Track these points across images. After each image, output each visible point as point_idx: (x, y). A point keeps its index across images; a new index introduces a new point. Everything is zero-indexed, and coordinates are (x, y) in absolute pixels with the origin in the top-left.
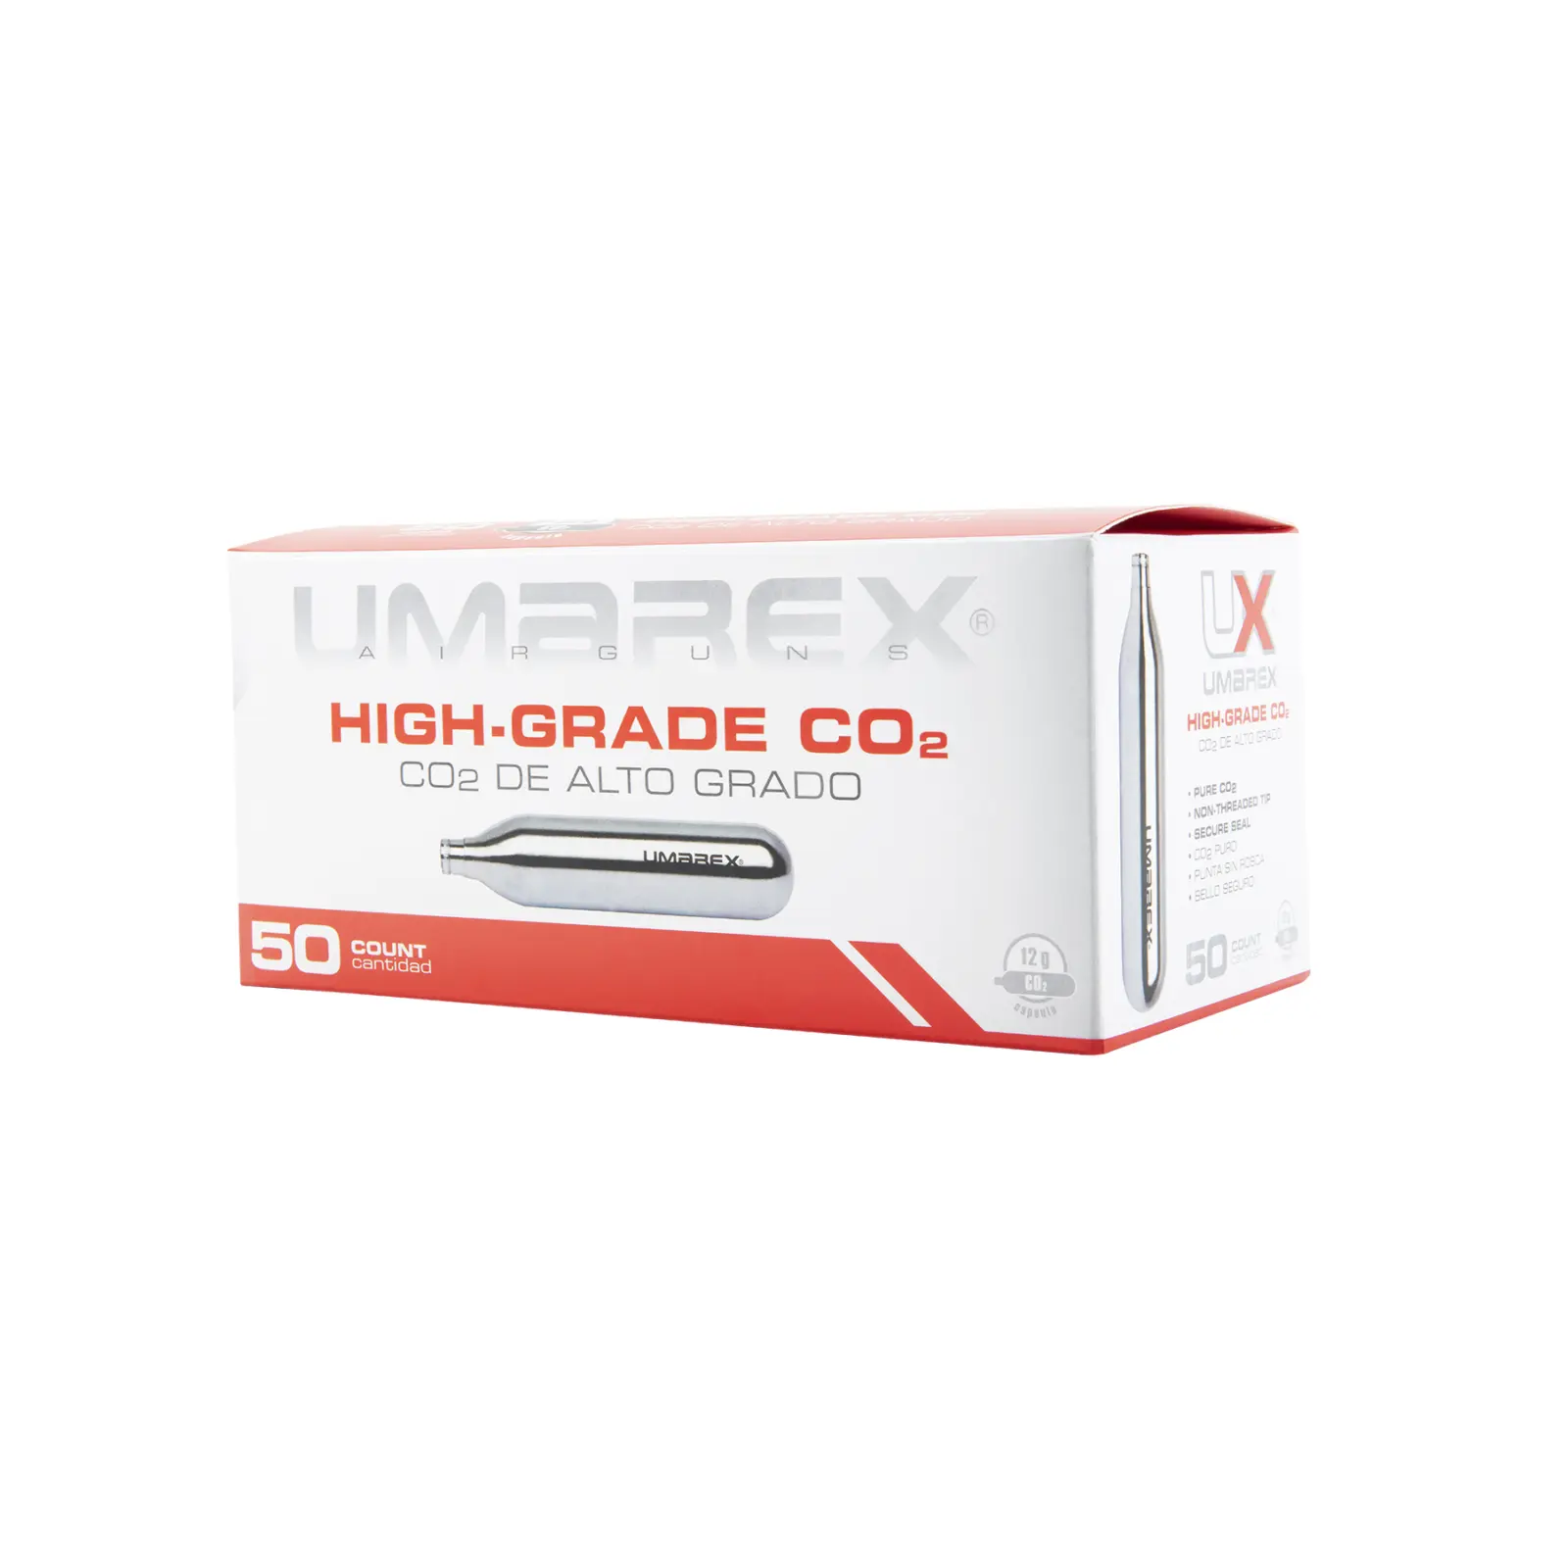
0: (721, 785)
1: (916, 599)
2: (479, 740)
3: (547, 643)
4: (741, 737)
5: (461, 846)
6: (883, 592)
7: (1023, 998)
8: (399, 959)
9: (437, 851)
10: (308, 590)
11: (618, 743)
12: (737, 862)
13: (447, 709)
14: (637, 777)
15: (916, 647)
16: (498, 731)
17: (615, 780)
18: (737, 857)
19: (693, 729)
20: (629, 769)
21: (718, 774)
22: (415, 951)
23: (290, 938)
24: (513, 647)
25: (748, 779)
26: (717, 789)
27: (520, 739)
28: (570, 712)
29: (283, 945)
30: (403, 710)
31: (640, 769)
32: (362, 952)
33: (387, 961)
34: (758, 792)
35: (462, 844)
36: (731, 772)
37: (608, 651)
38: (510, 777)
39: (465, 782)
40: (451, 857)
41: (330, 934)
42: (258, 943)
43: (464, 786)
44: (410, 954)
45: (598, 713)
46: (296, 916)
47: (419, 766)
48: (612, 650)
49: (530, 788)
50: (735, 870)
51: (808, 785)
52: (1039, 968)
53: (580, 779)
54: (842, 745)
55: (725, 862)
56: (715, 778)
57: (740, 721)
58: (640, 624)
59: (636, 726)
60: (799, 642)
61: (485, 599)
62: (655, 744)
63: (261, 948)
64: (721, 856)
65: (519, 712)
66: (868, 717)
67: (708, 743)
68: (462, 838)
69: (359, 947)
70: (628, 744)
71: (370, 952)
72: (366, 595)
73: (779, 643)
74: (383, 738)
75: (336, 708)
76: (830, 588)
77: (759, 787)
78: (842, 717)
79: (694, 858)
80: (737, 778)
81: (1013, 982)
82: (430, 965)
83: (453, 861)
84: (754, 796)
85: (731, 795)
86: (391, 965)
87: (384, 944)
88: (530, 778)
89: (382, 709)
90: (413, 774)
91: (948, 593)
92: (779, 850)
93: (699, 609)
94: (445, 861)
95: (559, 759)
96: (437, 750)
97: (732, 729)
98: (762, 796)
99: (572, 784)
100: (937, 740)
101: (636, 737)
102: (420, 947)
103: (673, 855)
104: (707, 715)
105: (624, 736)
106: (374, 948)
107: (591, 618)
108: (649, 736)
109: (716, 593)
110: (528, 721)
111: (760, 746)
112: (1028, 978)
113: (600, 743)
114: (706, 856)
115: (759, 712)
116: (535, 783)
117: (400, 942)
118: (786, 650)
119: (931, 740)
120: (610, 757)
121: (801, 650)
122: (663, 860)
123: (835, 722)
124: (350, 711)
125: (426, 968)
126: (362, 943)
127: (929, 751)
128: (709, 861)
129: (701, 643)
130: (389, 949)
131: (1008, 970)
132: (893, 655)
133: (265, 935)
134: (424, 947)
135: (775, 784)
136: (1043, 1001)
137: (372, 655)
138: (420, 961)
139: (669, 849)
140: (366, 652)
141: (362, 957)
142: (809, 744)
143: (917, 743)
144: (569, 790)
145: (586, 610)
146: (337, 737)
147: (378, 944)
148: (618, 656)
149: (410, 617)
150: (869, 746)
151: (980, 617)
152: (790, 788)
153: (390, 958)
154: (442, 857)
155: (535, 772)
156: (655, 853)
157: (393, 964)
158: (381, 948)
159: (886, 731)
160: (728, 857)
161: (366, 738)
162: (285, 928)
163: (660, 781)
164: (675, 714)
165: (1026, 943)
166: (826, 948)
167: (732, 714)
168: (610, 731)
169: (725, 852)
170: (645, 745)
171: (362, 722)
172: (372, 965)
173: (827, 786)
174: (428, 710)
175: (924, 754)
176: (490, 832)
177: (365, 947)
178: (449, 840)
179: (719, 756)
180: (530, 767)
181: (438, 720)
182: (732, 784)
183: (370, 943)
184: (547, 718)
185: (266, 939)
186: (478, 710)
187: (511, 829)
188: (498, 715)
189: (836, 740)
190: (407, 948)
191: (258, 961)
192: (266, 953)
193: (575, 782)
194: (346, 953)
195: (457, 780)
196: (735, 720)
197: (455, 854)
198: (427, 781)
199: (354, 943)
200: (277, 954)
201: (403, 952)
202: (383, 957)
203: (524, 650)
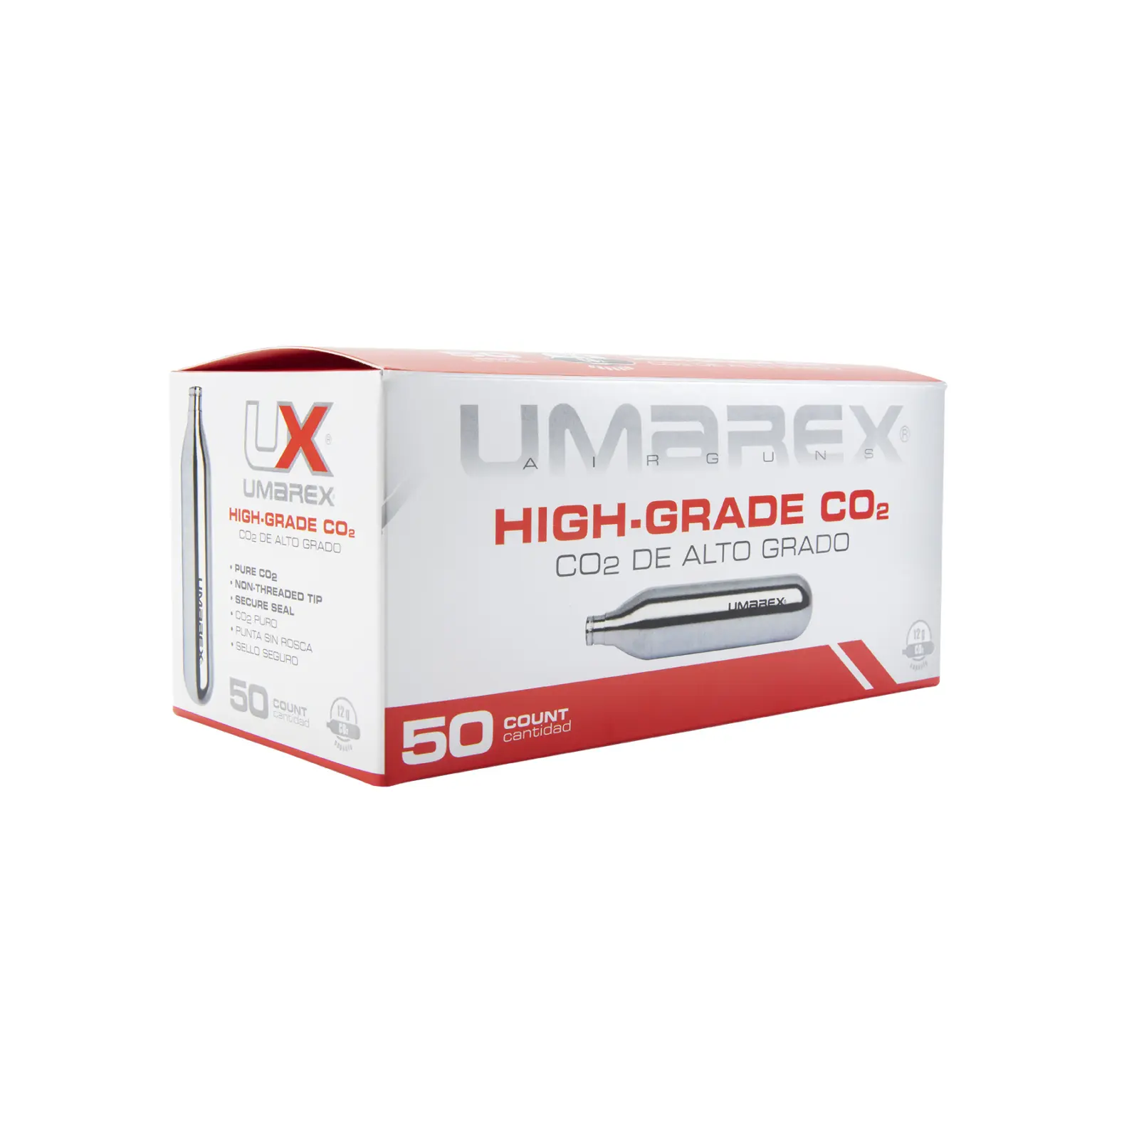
0: (777, 549)
1: (877, 419)
2: (621, 532)
3: (672, 452)
4: (789, 515)
5: (603, 621)
6: (861, 415)
7: (914, 659)
8: (544, 724)
9: (583, 626)
10: (475, 408)
11: (718, 526)
12: (783, 602)
13: (597, 508)
14: (729, 549)
15: (877, 451)
16: (636, 524)
17: (714, 553)
18: (783, 599)
19: (763, 511)
20: (723, 544)
21: (776, 542)
22: (559, 715)
23: (445, 730)
24: (648, 456)
25: (792, 543)
26: (775, 552)
27: (652, 529)
28: (688, 504)
29: (438, 738)
30: (560, 512)
31: (730, 543)
32: (514, 726)
33: (534, 730)
34: (797, 552)
35: (603, 618)
36: (783, 539)
37: (712, 457)
38: (643, 559)
39: (609, 567)
40: (594, 630)
41: (485, 718)
42: (409, 740)
43: (607, 571)
44: (554, 719)
45: (706, 505)
46: (448, 709)
47: (572, 558)
48: (715, 456)
49: (657, 566)
50: (782, 608)
51: (824, 544)
52: (920, 641)
53: (692, 555)
54: (842, 515)
55: (776, 602)
56: (773, 544)
57: (790, 504)
58: (732, 436)
59: (729, 511)
60: (821, 448)
61: (625, 418)
62: (741, 525)
63: (413, 746)
64: (774, 599)
65: (651, 509)
66: (854, 496)
67: (772, 519)
68: (603, 613)
69: (510, 723)
70: (724, 525)
71: (520, 725)
72: (529, 414)
73: (812, 448)
74: (542, 537)
75: (500, 514)
76: (836, 413)
77: (798, 548)
78: (843, 497)
81: (910, 651)
82: (570, 724)
83: (595, 633)
84: (795, 554)
85: (783, 555)
86: (537, 732)
87: (533, 715)
88: (658, 559)
89: (543, 512)
91: (891, 416)
92: (806, 590)
93: (767, 426)
94: (589, 636)
95: (678, 541)
96: (588, 543)
97: (786, 509)
98: (799, 554)
99: (686, 560)
100: (884, 508)
101: (730, 520)
103: (747, 603)
104: (772, 501)
105: (722, 520)
106: (524, 721)
107: (701, 432)
108: (737, 519)
109: (777, 415)
110: (658, 513)
111: (801, 520)
112: (916, 647)
113: (706, 526)
114: (766, 601)
115: (800, 497)
116: (661, 562)
117: (548, 710)
118: (815, 453)
119: (881, 508)
120: (713, 536)
121: (822, 453)
122: (740, 608)
123: (838, 500)
124: (514, 515)
125: (567, 727)
126: (514, 719)
127: (880, 515)
128: (767, 604)
129: (769, 449)
130: (537, 718)
131: (909, 643)
132: (867, 456)
133: (417, 732)
134: (567, 710)
135: (808, 547)
136: (922, 659)
137: (535, 466)
138: (562, 723)
139: (744, 599)
140: (530, 463)
141: (512, 731)
142: (825, 515)
143: (876, 511)
144: (683, 565)
145: (698, 426)
146: (500, 540)
147: (528, 716)
148: (719, 460)
149: (567, 432)
150: (855, 515)
153: (537, 726)
154: (587, 632)
155: (661, 553)
156: (736, 604)
157: (540, 730)
158: (530, 719)
159: (862, 505)
160: (778, 599)
161: (527, 538)
162: (440, 721)
163: (742, 551)
164: (754, 501)
165: (916, 627)
166: (826, 650)
167: (786, 498)
168: (713, 518)
169: (776, 596)
170: (735, 525)
171: (524, 525)
172: (520, 736)
173: (833, 543)
174: (581, 510)
175: (879, 518)
176: (625, 605)
177: (516, 722)
178: (593, 617)
179: (778, 529)
180: (657, 550)
181: (590, 518)
182: (783, 548)
183: (520, 718)
184: (671, 511)
185: (418, 736)
186: (622, 507)
187: (639, 601)
188: (636, 511)
189: (838, 512)
190: (553, 714)
191: (410, 759)
192: (420, 749)
193: (688, 558)
194: (498, 730)
195: (603, 566)
196: (787, 504)
197: (599, 628)
198: (578, 571)
199: (506, 720)
200: (430, 747)
201: (549, 718)
202: (531, 726)
203: (655, 458)
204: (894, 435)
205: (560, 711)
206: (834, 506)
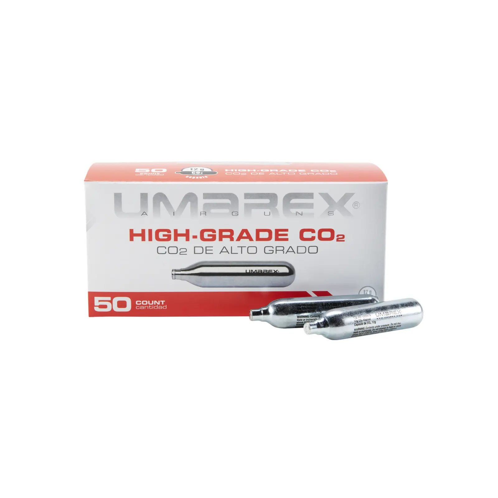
0: (273, 251)
1: (337, 198)
2: (188, 239)
3: (213, 211)
4: (280, 237)
6: (326, 197)
8: (154, 305)
9: (170, 273)
10: (120, 194)
11: (238, 239)
12: (277, 272)
13: (176, 231)
14: (245, 250)
15: (336, 212)
16: (195, 237)
17: (236, 250)
18: (277, 270)
19: (264, 235)
20: (242, 247)
21: (272, 248)
22: (161, 303)
23: (111, 302)
24: (201, 212)
25: (282, 248)
26: (272, 252)
27: (203, 238)
28: (221, 231)
29: (109, 304)
30: (158, 232)
31: (246, 247)
32: (140, 304)
33: (150, 306)
34: (285, 252)
35: (180, 270)
36: (276, 247)
37: (235, 213)
38: (199, 250)
39: (182, 252)
40: (176, 274)
41: (128, 300)
42: (97, 303)
43: (181, 253)
44: (159, 304)
45: (232, 231)
46: (113, 295)
47: (164, 248)
48: (237, 213)
49: (206, 253)
50: (276, 274)
51: (302, 250)
54: (313, 238)
55: (273, 272)
56: (271, 249)
57: (280, 233)
58: (246, 205)
59: (245, 234)
60: (300, 211)
61: (190, 198)
62: (251, 239)
63: (98, 305)
64: (272, 270)
65: (202, 232)
66: (321, 231)
67: (269, 238)
68: (180, 268)
69: (138, 303)
70: (242, 240)
71: (143, 304)
72: (144, 197)
73: (294, 211)
74: (150, 239)
75: (131, 231)
76: (310, 196)
77: (285, 251)
78: (313, 231)
79: (263, 271)
80: (278, 249)
82: (166, 306)
83: (176, 276)
84: (284, 253)
85: (276, 253)
86: (151, 307)
87: (149, 301)
88: (206, 250)
89: (150, 231)
90: (161, 250)
91: (347, 197)
92: (291, 268)
93: (267, 201)
94: (174, 276)
95: (217, 245)
96: (172, 242)
97: (277, 235)
98: (286, 253)
99: (221, 252)
100: (342, 237)
101: (245, 238)
102: (163, 302)
103: (256, 270)
104: (270, 231)
105: (240, 237)
106: (145, 303)
107: (229, 204)
108: (249, 237)
109: (273, 197)
110: (206, 235)
111: (287, 240)
113: (232, 239)
114: (267, 270)
115: (287, 230)
116: (208, 252)
117: (155, 300)
118: (296, 212)
119: (340, 237)
120: (235, 244)
121: (301, 213)
122: (252, 272)
123: (311, 232)
124: (138, 231)
126: (140, 301)
127: (339, 240)
128: (268, 272)
129: (267, 211)
130: (151, 303)
132: (329, 214)
133: (100, 301)
134: (164, 301)
135: (291, 250)
137: (146, 214)
138: (163, 306)
139: (254, 269)
140: (144, 213)
141: (140, 306)
142: (302, 238)
143: (336, 238)
144: (220, 253)
145: (228, 201)
146: (132, 239)
147: (146, 301)
148: (239, 214)
149: (162, 203)
150: (320, 238)
151: (355, 204)
152: (296, 251)
153: (151, 305)
154: (172, 274)
155: (208, 248)
156: (250, 270)
157: (152, 307)
159: (326, 235)
160: (274, 270)
161: (143, 239)
162: (109, 298)
163: (252, 250)
164: (258, 231)
165: (365, 289)
167: (277, 231)
168: (235, 236)
169: (273, 269)
170: (248, 240)
171: (142, 235)
172: (144, 308)
173: (307, 250)
174: (169, 231)
175: (338, 240)
176: (190, 266)
177: (141, 303)
178: (175, 270)
179: (273, 242)
180: (206, 247)
181: (172, 234)
182: (276, 250)
183: (143, 301)
184: (213, 233)
185: (100, 302)
186: (188, 231)
187: (198, 266)
188: (195, 232)
189: (311, 237)
190: (158, 302)
191: (97, 309)
192: (101, 307)
193: (223, 251)
194: (133, 305)
195: (179, 251)
196: (278, 232)
197: (177, 273)
198: (167, 252)
199: (137, 302)
200: (105, 307)
201: (156, 303)
202: (148, 305)
203: (205, 213)
204: (348, 205)
205: (161, 301)
206: (307, 235)
